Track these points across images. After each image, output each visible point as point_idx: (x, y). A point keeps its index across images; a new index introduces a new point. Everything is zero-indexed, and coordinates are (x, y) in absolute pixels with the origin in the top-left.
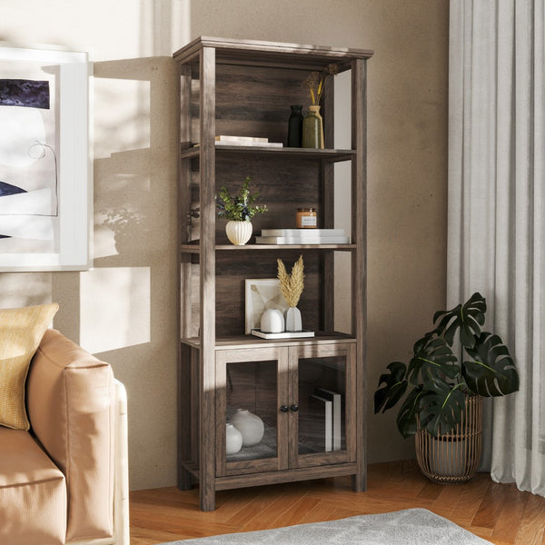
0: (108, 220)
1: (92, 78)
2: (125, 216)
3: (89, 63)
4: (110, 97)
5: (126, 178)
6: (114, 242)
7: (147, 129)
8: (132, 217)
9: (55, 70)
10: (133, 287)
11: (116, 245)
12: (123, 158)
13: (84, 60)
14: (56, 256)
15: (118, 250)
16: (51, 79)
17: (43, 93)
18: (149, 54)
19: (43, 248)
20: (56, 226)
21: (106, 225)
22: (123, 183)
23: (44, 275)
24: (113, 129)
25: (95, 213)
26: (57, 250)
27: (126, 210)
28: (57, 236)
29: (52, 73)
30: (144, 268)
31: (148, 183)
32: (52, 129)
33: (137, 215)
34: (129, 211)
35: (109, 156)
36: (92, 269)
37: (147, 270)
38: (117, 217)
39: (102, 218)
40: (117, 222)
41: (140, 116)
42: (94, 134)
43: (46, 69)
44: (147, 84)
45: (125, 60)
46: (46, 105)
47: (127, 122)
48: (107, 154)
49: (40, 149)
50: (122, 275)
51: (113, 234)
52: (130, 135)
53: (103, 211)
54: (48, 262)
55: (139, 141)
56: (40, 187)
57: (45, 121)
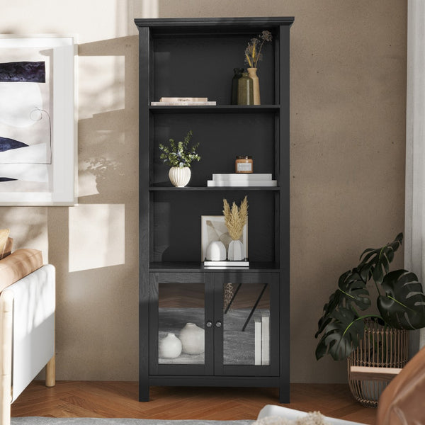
0: (91, 167)
1: (77, 57)
2: (105, 163)
3: (75, 45)
4: (92, 71)
5: (105, 134)
6: (96, 184)
7: (122, 94)
8: (110, 164)
9: (50, 53)
10: (111, 220)
11: (97, 186)
12: (103, 118)
13: (70, 43)
14: (50, 194)
15: (98, 191)
16: (46, 60)
17: (41, 71)
18: (123, 34)
19: (40, 188)
20: (50, 172)
21: (89, 171)
22: (102, 138)
23: (42, 209)
24: (95, 95)
25: (79, 161)
26: (51, 190)
27: (105, 159)
28: (51, 179)
29: (47, 55)
30: (120, 205)
31: (123, 137)
32: (48, 98)
33: (114, 163)
34: (107, 159)
35: (92, 117)
36: (77, 205)
37: (123, 206)
38: (98, 165)
39: (86, 165)
40: (98, 168)
41: (116, 84)
42: (78, 100)
43: (43, 52)
44: (122, 59)
45: (104, 41)
46: (42, 80)
47: (105, 89)
48: (90, 115)
49: (39, 113)
50: (102, 210)
51: (95, 177)
52: (108, 100)
53: (87, 160)
54: (44, 199)
55: (116, 104)
56: (39, 142)
57: (42, 92)
